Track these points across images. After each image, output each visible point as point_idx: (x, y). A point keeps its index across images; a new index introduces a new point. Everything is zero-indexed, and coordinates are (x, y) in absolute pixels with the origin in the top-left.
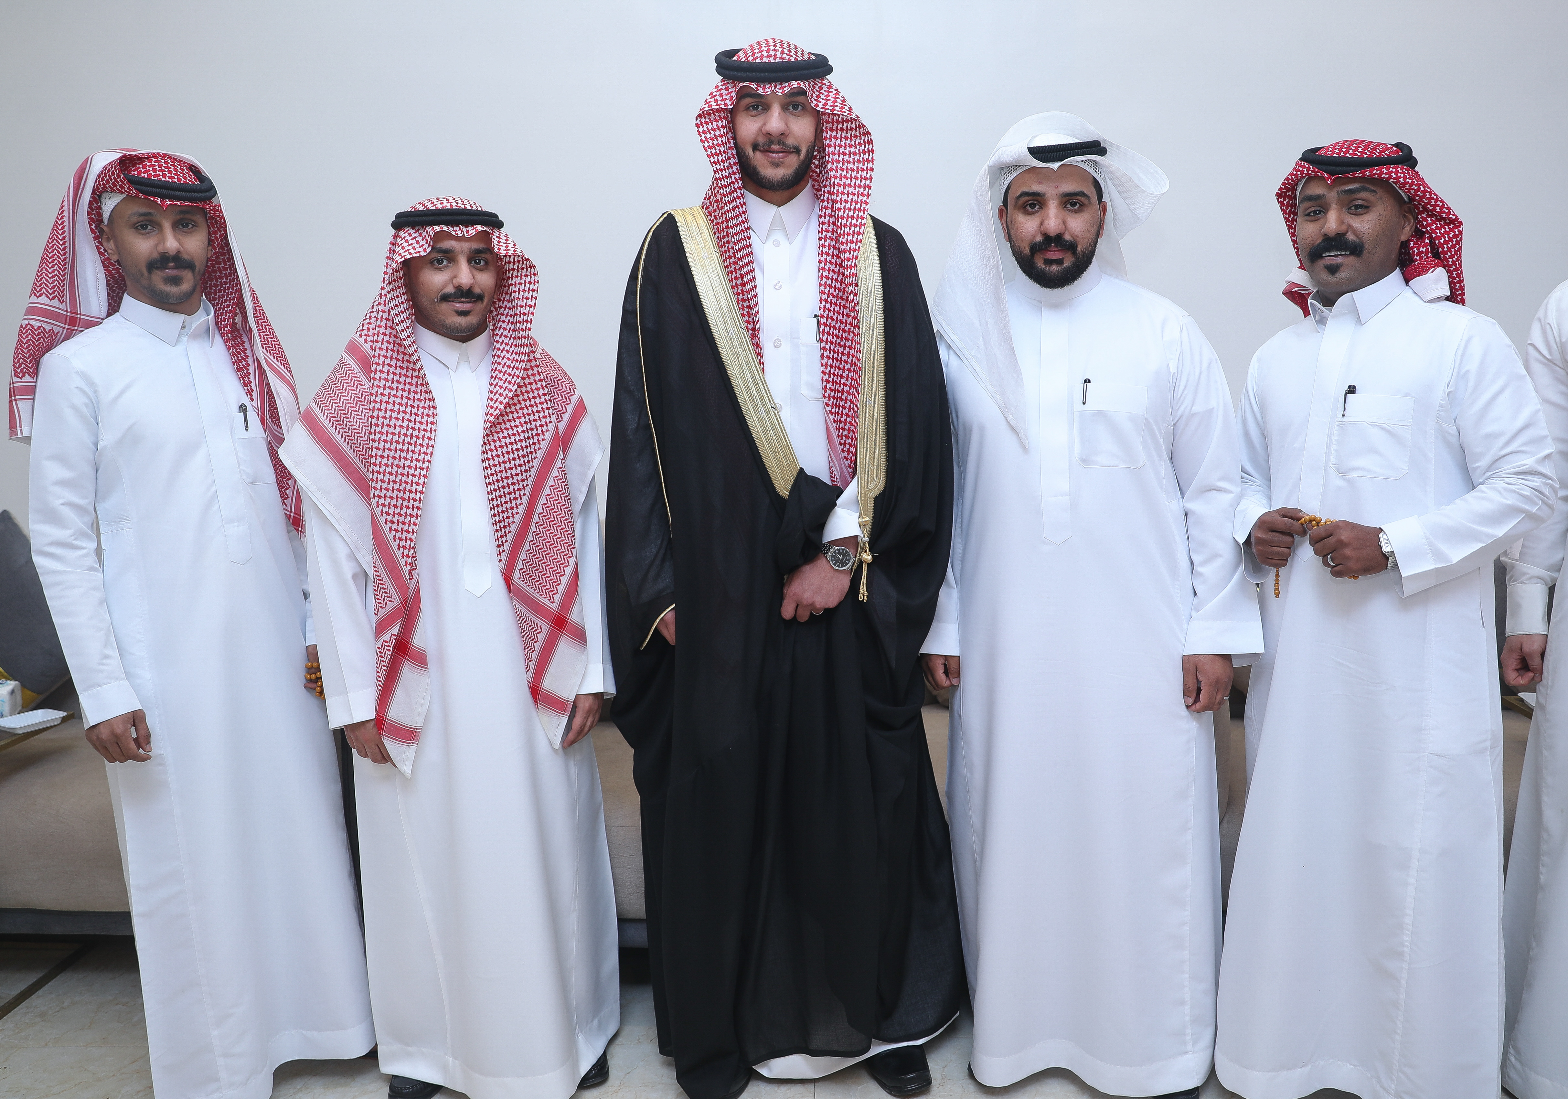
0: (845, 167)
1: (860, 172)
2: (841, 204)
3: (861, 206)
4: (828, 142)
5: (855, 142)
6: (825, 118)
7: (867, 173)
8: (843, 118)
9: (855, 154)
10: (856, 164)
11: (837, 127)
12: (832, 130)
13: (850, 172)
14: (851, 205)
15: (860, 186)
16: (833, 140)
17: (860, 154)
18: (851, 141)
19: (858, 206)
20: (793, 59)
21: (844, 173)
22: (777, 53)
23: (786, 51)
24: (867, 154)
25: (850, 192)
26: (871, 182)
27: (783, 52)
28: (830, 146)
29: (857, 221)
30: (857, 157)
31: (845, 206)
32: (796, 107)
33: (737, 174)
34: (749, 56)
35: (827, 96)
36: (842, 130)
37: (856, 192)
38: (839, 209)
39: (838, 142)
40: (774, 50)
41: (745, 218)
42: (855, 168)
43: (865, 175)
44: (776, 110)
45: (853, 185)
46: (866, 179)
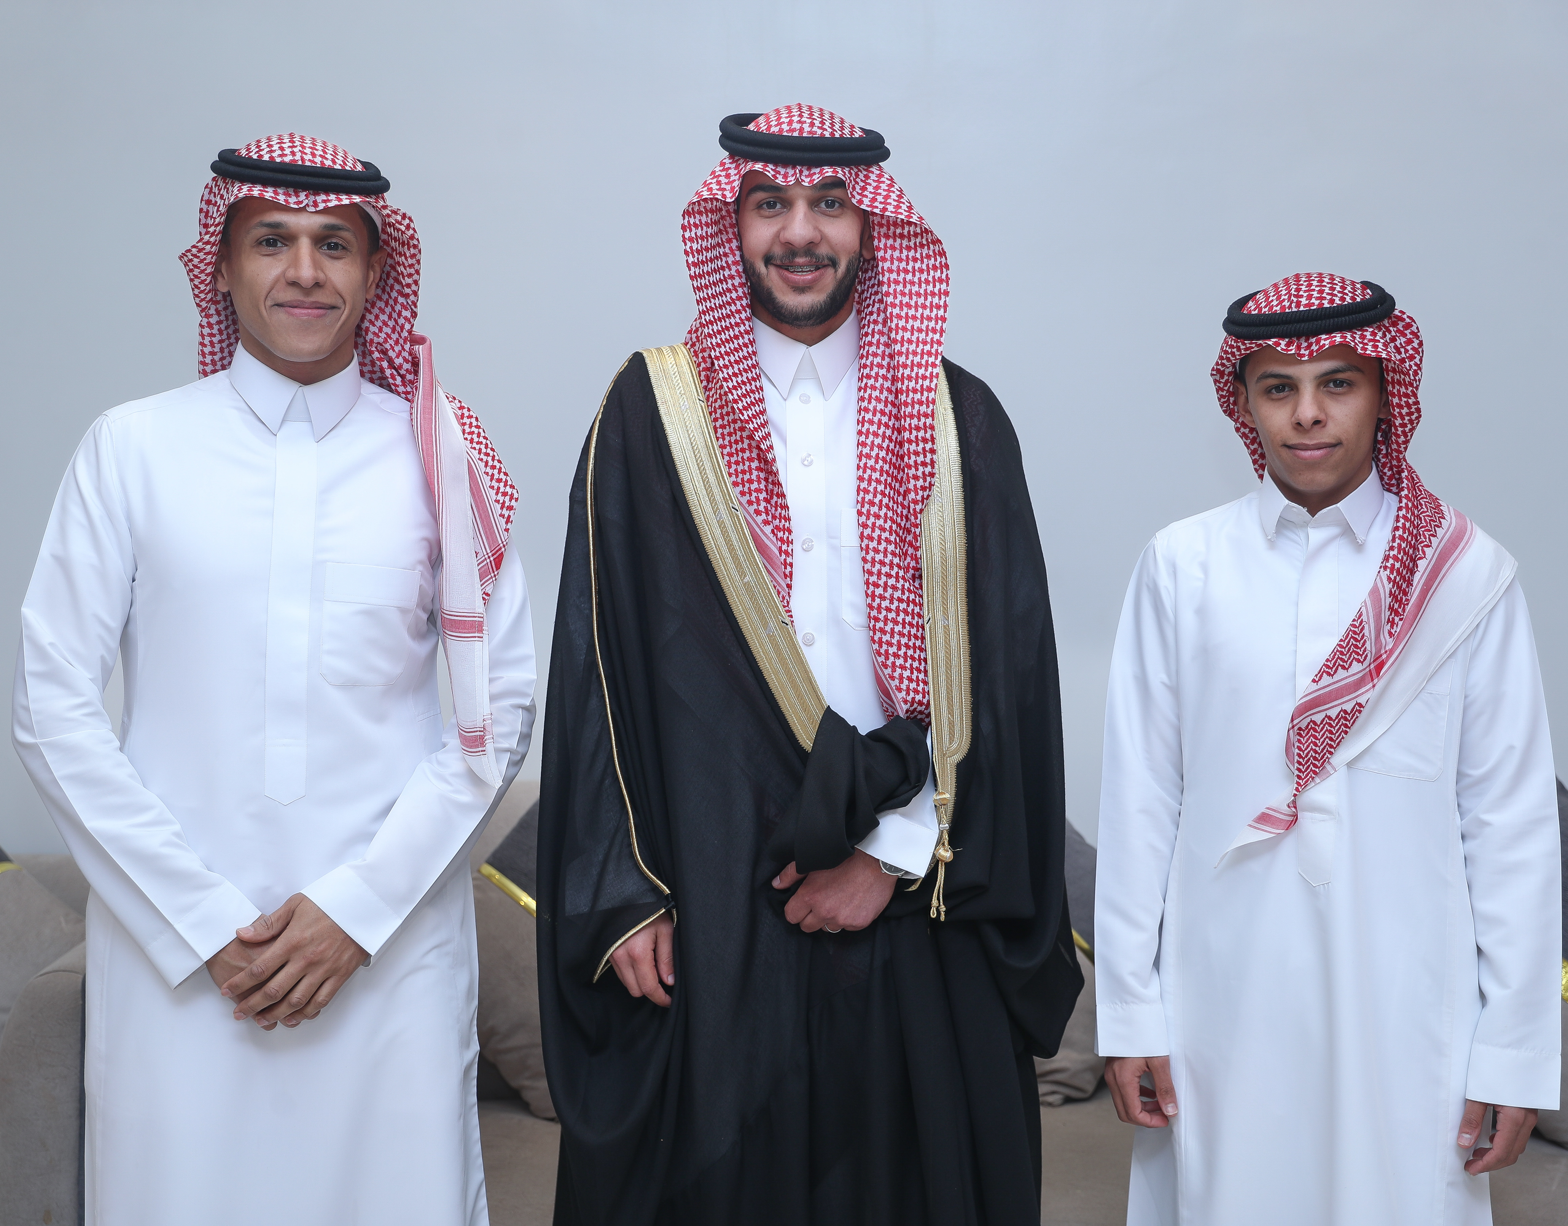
0: (907, 291)
1: (929, 298)
2: (902, 345)
3: (932, 347)
4: (880, 254)
5: (921, 254)
7: (940, 298)
8: (901, 221)
9: (921, 271)
10: (923, 285)
11: (894, 233)
12: (887, 237)
13: (914, 298)
14: (917, 346)
15: (929, 319)
16: (889, 252)
17: (928, 272)
18: (916, 251)
19: (927, 348)
20: (827, 135)
21: (906, 300)
22: (804, 126)
23: (817, 123)
24: (939, 271)
25: (915, 328)
26: (945, 311)
27: (812, 124)
28: (884, 259)
29: (926, 370)
30: (924, 277)
31: (908, 349)
32: (830, 204)
33: (744, 298)
35: (878, 188)
36: (902, 236)
37: (924, 327)
38: (900, 353)
39: (896, 254)
40: (800, 121)
41: (756, 361)
42: (922, 291)
43: (937, 302)
44: (801, 209)
45: (919, 317)
46: (938, 307)
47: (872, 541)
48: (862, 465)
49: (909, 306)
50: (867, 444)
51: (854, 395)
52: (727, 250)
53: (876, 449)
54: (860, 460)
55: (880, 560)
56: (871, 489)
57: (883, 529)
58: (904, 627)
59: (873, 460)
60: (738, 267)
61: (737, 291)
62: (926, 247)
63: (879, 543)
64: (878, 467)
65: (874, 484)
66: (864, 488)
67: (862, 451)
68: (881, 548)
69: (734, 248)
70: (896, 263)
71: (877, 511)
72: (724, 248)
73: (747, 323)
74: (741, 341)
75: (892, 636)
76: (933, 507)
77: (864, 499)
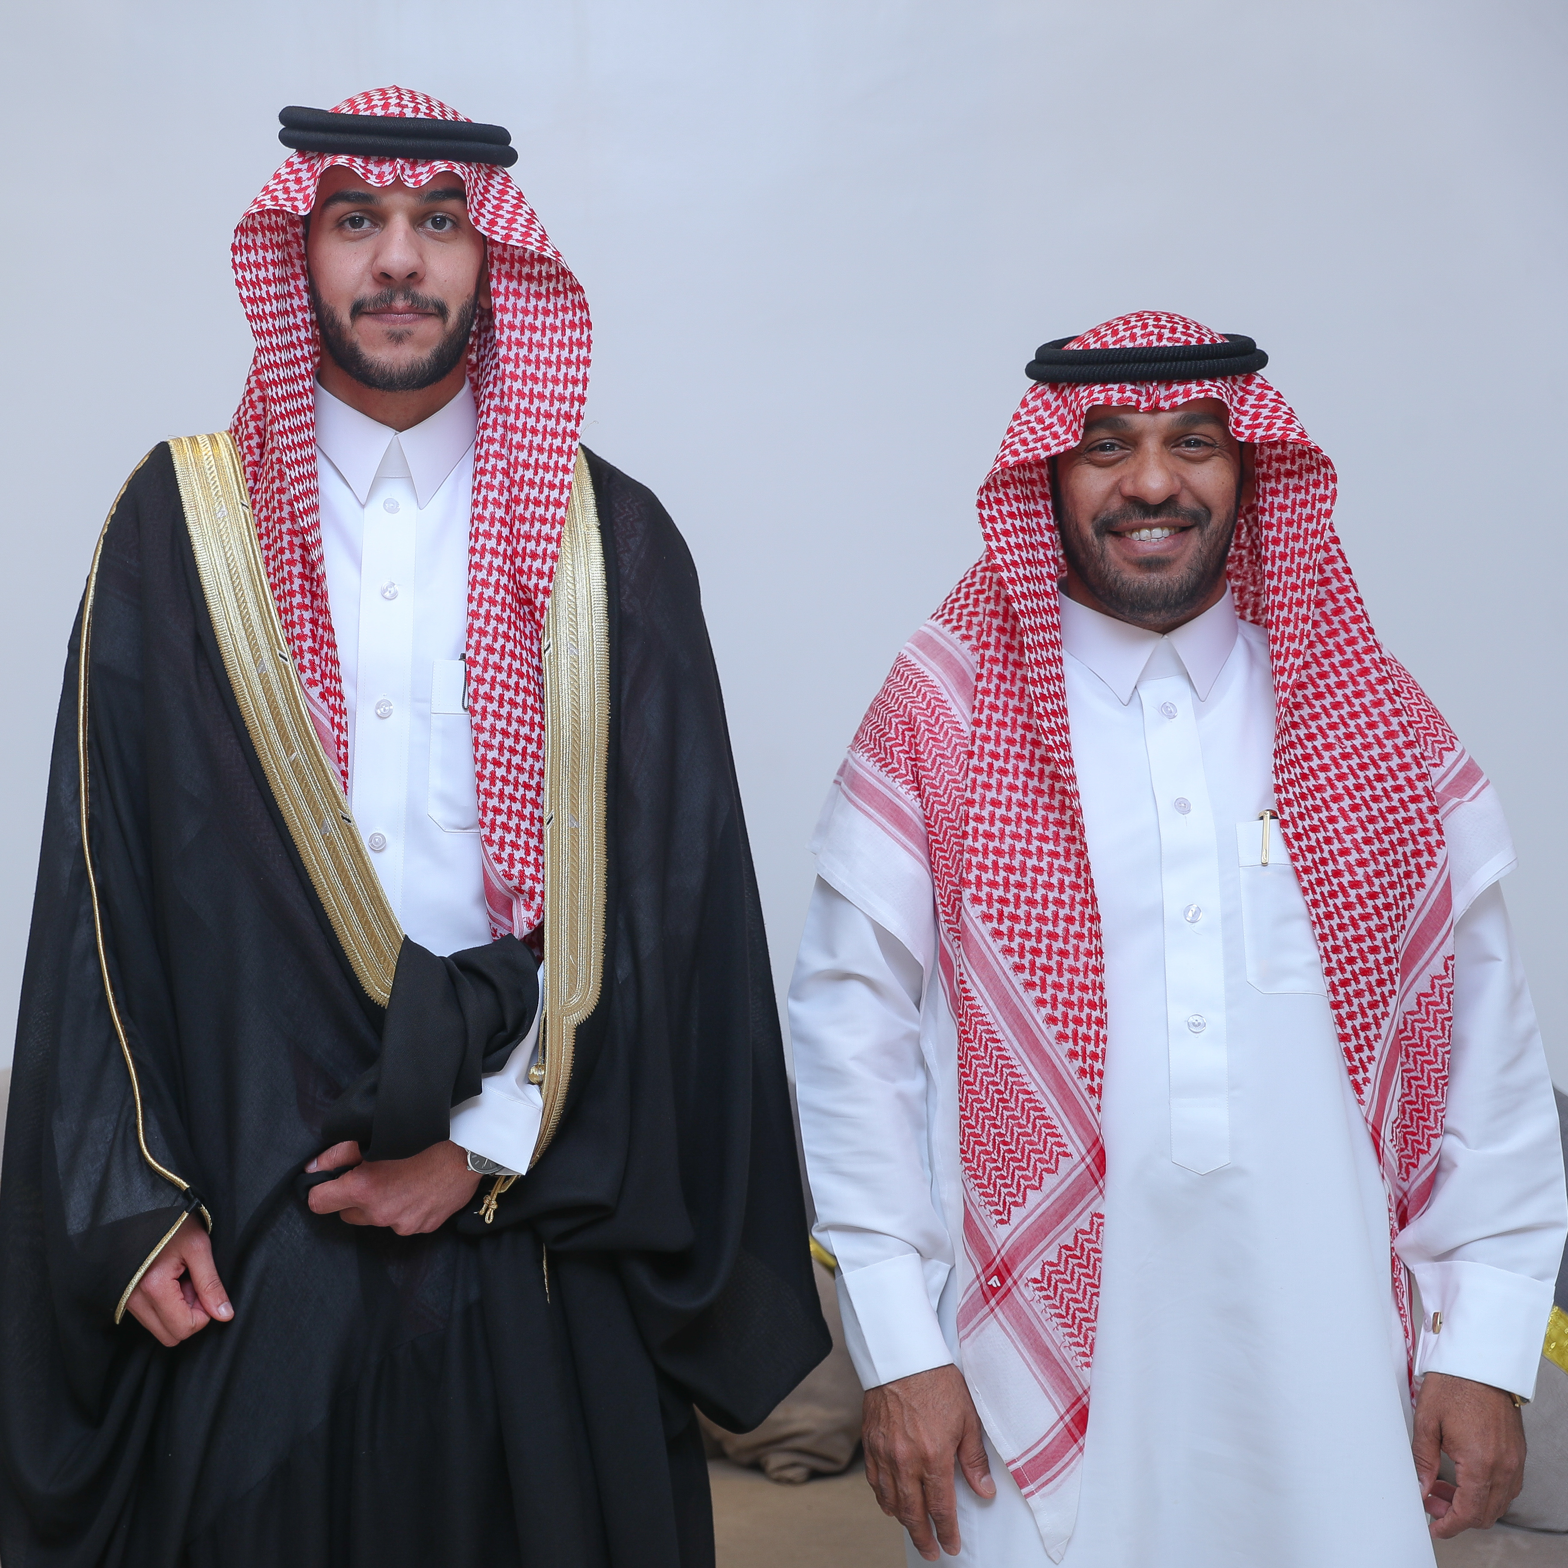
1: (563, 367)
4: (500, 301)
5: (555, 305)
7: (578, 369)
9: (554, 329)
10: (556, 350)
11: (520, 272)
12: (510, 277)
13: (543, 367)
14: (544, 438)
15: (562, 399)
17: (563, 331)
18: (548, 301)
19: (557, 442)
21: (531, 370)
24: (578, 330)
25: (542, 411)
26: (584, 388)
27: (416, 110)
28: (504, 309)
29: (555, 475)
30: (557, 337)
31: (531, 442)
32: (439, 224)
36: (530, 278)
37: (554, 412)
39: (521, 303)
40: (399, 105)
42: (554, 358)
43: (574, 373)
44: (399, 223)
45: (548, 396)
46: (575, 382)
47: (492, 702)
48: (476, 595)
49: (534, 379)
50: (482, 566)
51: (466, 498)
53: (495, 573)
54: (473, 589)
55: (502, 729)
56: (490, 629)
57: (506, 687)
58: (532, 824)
59: (492, 589)
62: (562, 296)
63: (501, 705)
64: (499, 598)
65: (493, 623)
66: (480, 628)
67: (475, 576)
68: (504, 712)
70: (520, 316)
71: (498, 661)
75: (518, 835)
76: (564, 661)
77: (479, 643)
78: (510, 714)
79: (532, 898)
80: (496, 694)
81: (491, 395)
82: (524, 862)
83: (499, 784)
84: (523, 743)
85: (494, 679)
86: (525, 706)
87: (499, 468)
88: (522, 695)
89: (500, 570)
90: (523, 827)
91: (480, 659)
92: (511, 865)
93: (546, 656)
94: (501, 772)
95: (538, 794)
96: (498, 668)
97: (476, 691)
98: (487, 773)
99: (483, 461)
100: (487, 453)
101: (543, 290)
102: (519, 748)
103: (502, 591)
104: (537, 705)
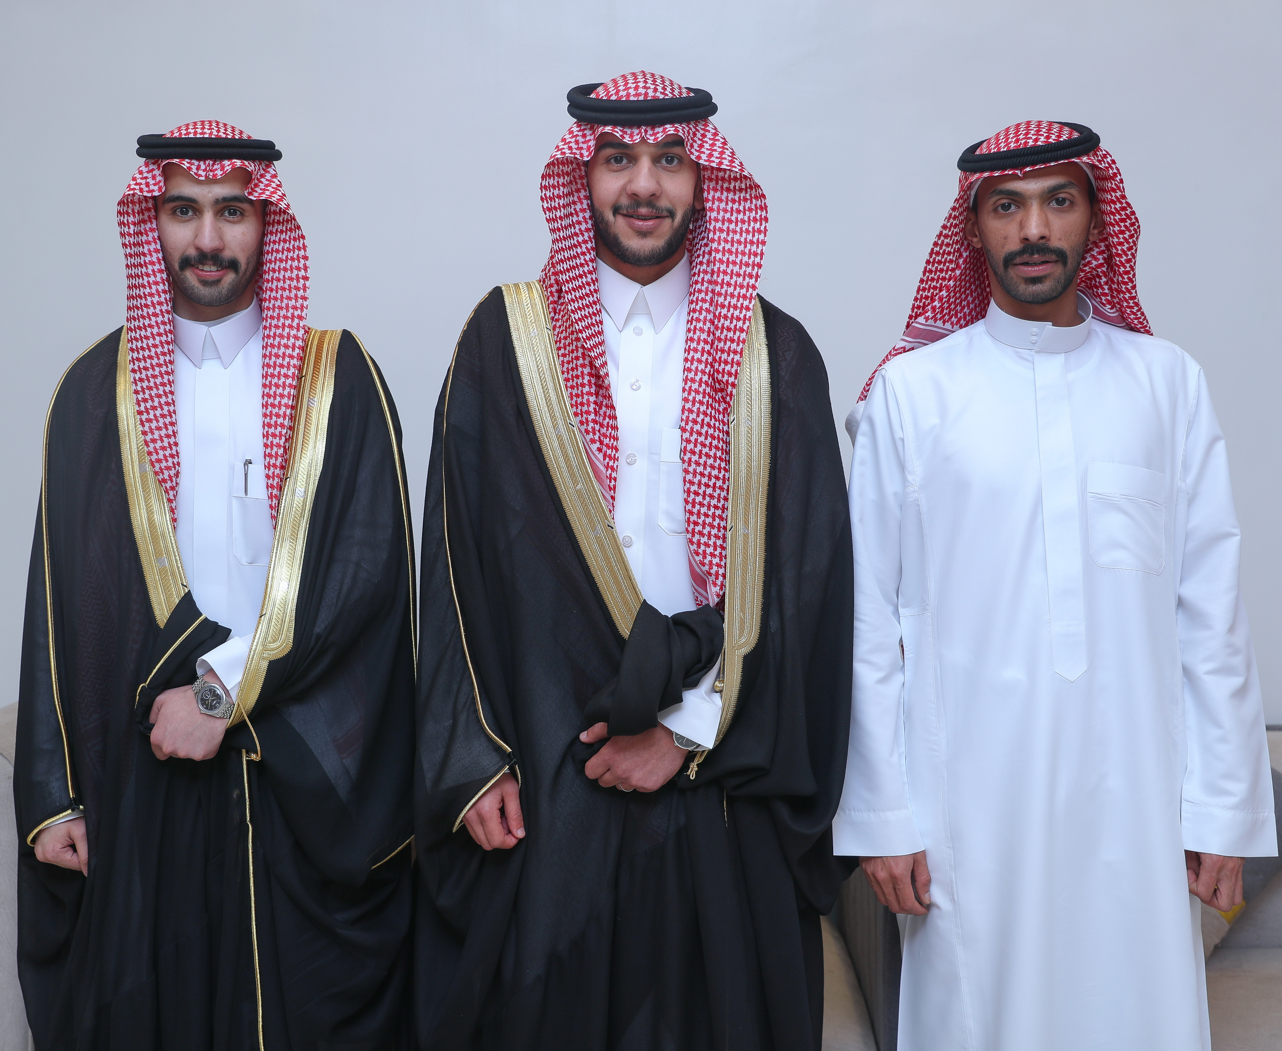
0: (729, 239)
1: (748, 246)
2: (722, 287)
3: (748, 291)
4: (709, 205)
5: (744, 207)
6: (707, 174)
7: (758, 247)
8: (730, 176)
9: (743, 222)
10: (744, 234)
11: (722, 187)
12: (715, 190)
13: (736, 245)
14: (735, 289)
15: (747, 264)
17: (749, 223)
18: (740, 204)
19: (743, 291)
20: (668, 99)
21: (728, 246)
22: (649, 91)
23: (660, 89)
24: (759, 223)
25: (735, 272)
26: (761, 259)
27: (655, 90)
28: (711, 210)
29: (741, 312)
30: (745, 226)
31: (726, 291)
32: (670, 160)
33: (589, 242)
34: (612, 95)
35: (713, 145)
36: (728, 190)
37: (742, 272)
38: (720, 294)
39: (723, 205)
40: (644, 87)
41: (597, 297)
42: (742, 240)
43: (755, 250)
44: (645, 162)
45: (739, 263)
46: (756, 254)
47: (694, 455)
48: (687, 387)
49: (730, 252)
50: (692, 370)
51: (683, 327)
52: (576, 199)
53: (699, 374)
54: (686, 384)
55: (701, 472)
56: (695, 409)
57: (704, 445)
58: (719, 531)
59: (697, 384)
60: (585, 214)
61: (583, 235)
62: (749, 201)
63: (700, 457)
64: (701, 390)
65: (697, 405)
66: (689, 408)
67: (687, 376)
69: (582, 197)
71: (699, 429)
72: (573, 196)
73: (590, 264)
74: (584, 280)
75: (709, 538)
76: (743, 429)
77: (688, 417)
78: (705, 462)
79: (717, 578)
80: (697, 450)
81: (701, 263)
82: (712, 555)
83: (697, 507)
84: (713, 480)
85: (696, 440)
86: (715, 457)
87: (704, 308)
88: (714, 450)
89: (703, 372)
90: (713, 533)
91: (688, 428)
92: (705, 557)
93: (732, 426)
94: (699, 499)
95: (723, 512)
96: (699, 434)
97: (685, 448)
98: (690, 499)
99: (694, 304)
100: (697, 299)
101: (737, 198)
102: (711, 483)
103: (703, 386)
104: (723, 457)
